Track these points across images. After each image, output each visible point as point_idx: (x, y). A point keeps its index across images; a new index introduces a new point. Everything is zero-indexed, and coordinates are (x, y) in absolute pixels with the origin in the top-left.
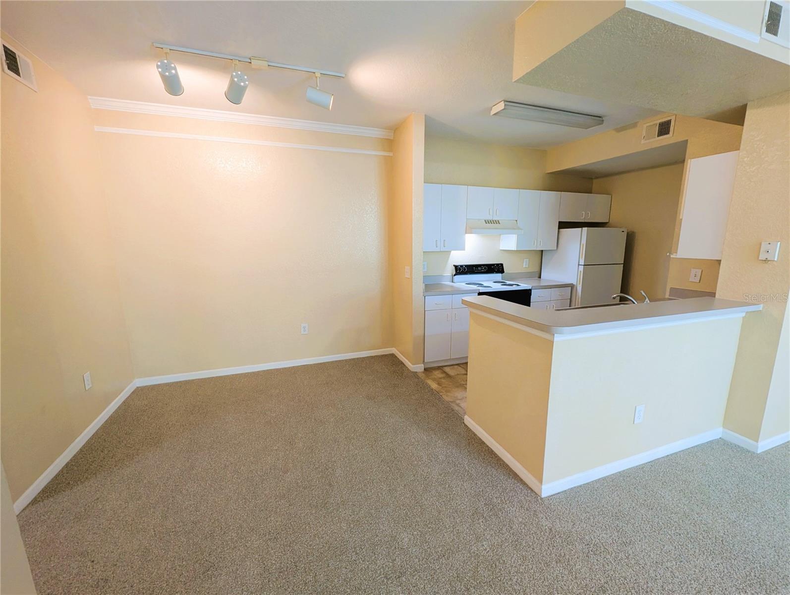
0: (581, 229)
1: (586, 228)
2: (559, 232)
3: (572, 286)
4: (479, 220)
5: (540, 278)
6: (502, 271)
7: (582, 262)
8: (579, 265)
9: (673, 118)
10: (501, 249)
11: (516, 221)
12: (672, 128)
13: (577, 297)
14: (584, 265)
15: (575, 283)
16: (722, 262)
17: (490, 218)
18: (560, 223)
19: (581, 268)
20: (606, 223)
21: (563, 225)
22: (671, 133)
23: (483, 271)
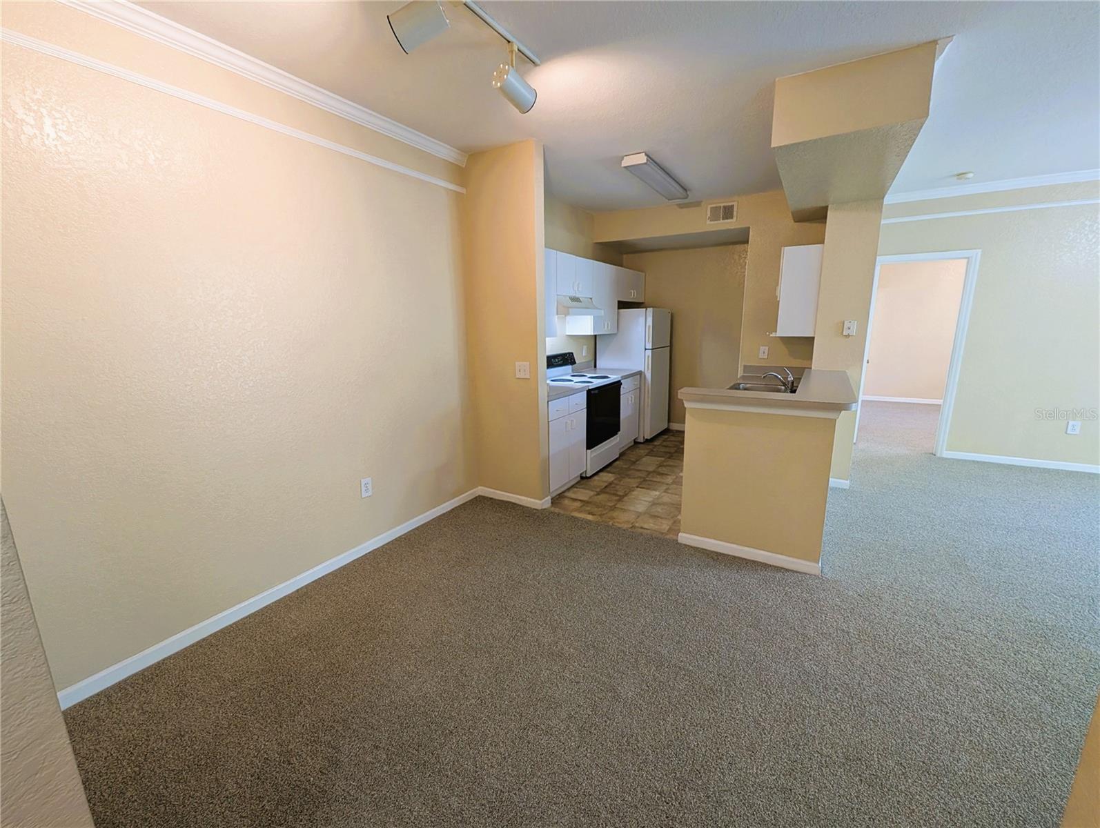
0: (644, 309)
1: (651, 309)
2: (618, 313)
3: (640, 373)
4: (565, 296)
5: (595, 366)
6: (573, 362)
7: (649, 346)
8: (646, 349)
9: (735, 204)
10: (568, 334)
11: (591, 299)
12: (735, 213)
13: (646, 385)
14: (652, 349)
15: (643, 370)
16: (816, 338)
17: (573, 294)
18: (619, 302)
19: (649, 353)
21: (623, 305)
22: (735, 218)
23: (560, 363)
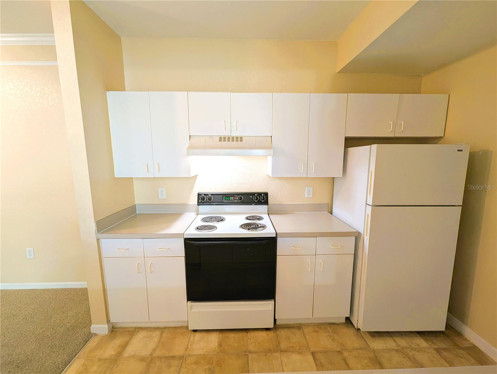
0: (370, 146)
2: (345, 151)
4: (211, 137)
5: (331, 213)
6: (266, 202)
7: (370, 202)
8: (367, 204)
11: (271, 136)
14: (372, 206)
15: (361, 231)
17: (227, 134)
18: (348, 138)
19: (369, 209)
20: (441, 138)
23: (236, 201)
